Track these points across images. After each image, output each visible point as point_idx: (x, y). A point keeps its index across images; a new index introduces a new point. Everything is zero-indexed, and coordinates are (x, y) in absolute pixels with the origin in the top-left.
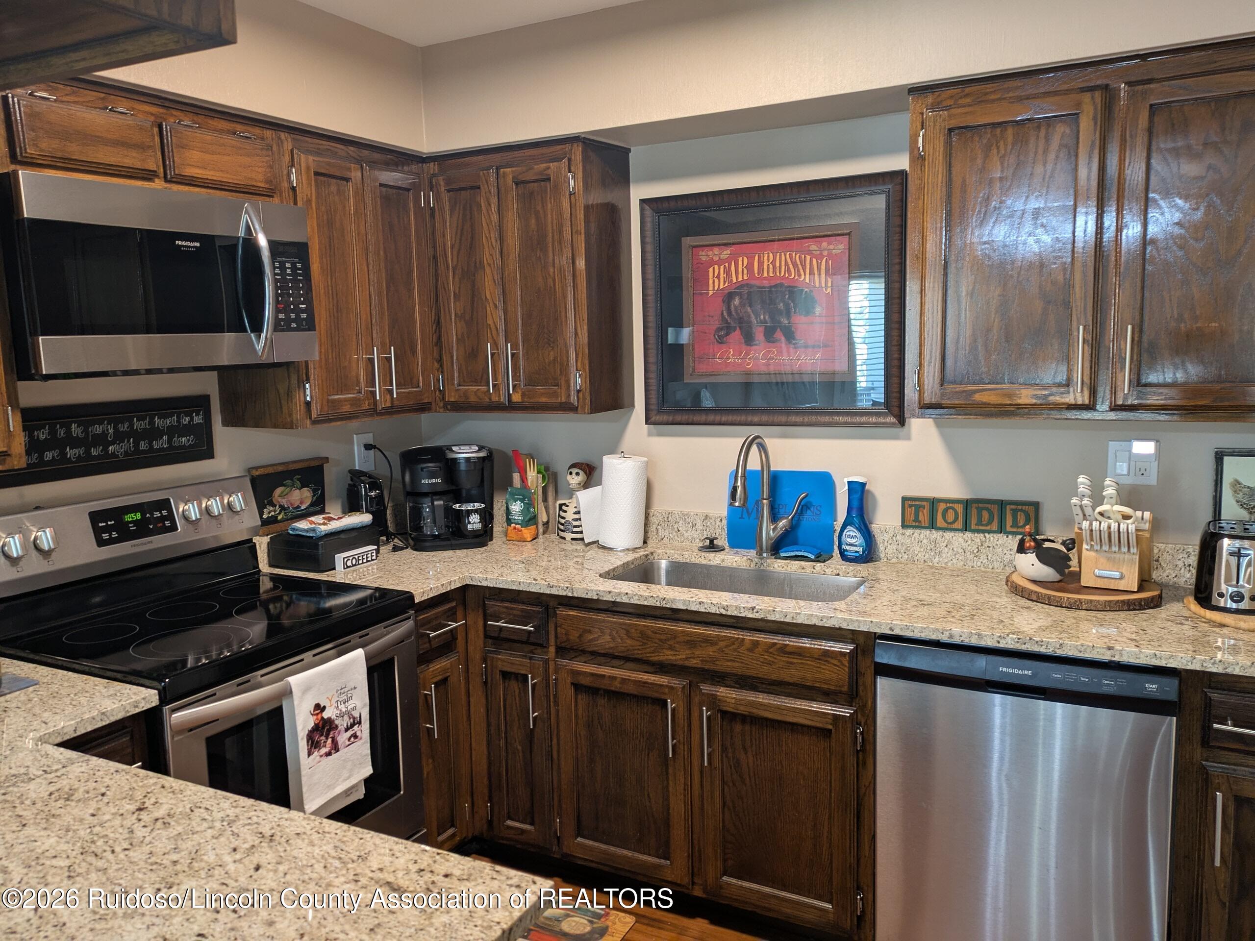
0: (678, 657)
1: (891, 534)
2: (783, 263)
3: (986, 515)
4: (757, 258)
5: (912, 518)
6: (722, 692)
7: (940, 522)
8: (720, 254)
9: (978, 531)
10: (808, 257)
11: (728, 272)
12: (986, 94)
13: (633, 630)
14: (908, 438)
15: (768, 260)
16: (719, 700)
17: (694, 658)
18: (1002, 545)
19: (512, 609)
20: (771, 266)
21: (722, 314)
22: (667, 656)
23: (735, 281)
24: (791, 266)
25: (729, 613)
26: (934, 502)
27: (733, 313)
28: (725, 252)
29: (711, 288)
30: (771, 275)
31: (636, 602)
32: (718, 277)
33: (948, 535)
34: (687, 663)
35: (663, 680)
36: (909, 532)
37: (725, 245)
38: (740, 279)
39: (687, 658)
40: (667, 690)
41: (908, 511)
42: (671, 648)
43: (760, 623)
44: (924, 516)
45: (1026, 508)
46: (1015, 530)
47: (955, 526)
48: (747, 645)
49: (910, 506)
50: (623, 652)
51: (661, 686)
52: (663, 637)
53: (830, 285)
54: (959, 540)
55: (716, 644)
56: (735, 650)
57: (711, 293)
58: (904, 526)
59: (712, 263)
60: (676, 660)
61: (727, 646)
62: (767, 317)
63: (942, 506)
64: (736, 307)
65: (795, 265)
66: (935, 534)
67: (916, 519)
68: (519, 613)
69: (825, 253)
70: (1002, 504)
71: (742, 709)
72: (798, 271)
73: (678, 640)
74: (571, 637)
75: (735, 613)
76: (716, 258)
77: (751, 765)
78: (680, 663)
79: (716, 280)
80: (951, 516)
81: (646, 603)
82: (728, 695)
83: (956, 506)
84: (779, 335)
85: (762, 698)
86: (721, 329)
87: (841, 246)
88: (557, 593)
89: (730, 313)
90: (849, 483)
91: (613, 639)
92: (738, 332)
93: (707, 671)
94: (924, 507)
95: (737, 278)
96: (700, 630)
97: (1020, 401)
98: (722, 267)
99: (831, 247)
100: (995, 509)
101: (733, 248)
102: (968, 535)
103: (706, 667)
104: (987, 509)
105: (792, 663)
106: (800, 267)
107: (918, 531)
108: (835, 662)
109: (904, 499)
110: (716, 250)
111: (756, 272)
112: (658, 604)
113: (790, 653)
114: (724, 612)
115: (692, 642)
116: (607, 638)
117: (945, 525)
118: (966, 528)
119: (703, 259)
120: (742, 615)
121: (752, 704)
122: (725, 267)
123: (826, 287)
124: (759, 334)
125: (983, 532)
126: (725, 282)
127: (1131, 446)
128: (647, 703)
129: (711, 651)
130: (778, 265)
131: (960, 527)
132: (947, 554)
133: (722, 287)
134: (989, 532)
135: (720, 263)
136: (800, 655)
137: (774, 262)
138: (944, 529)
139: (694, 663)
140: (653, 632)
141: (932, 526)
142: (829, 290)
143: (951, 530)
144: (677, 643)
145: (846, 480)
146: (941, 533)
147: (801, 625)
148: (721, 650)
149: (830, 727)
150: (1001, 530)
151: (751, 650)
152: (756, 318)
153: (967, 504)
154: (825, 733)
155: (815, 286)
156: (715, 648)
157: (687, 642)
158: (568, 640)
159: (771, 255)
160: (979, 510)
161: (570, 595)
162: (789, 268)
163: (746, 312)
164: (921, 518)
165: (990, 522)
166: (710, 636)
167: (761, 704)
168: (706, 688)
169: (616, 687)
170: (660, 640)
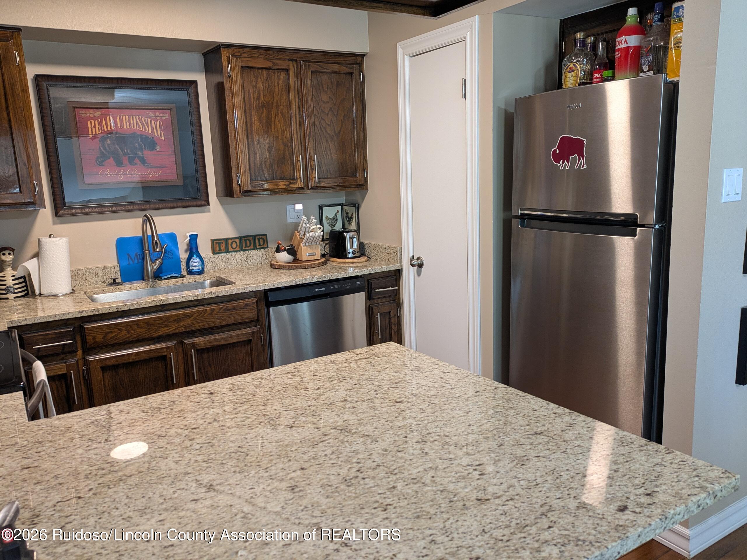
0: (171, 330)
1: (209, 258)
2: (135, 122)
3: (248, 242)
4: (118, 117)
5: (218, 249)
6: (196, 340)
7: (230, 249)
8: (94, 113)
9: (246, 250)
10: (149, 120)
11: (101, 124)
12: (253, 54)
13: (141, 323)
14: (209, 211)
15: (126, 119)
16: (197, 345)
17: (180, 327)
18: (256, 255)
19: (47, 335)
20: (128, 123)
21: (100, 148)
22: (165, 331)
23: (106, 130)
24: (140, 124)
25: (199, 298)
26: (226, 240)
27: (107, 148)
28: (97, 113)
29: (90, 133)
30: (128, 127)
31: (144, 306)
32: (95, 127)
33: (234, 254)
34: (176, 332)
35: (162, 345)
36: (217, 256)
37: (97, 108)
38: (109, 129)
39: (176, 329)
40: (165, 350)
41: (215, 246)
42: (166, 326)
43: (216, 299)
44: (223, 247)
45: (263, 237)
46: (260, 247)
47: (236, 249)
48: (209, 312)
49: (217, 243)
50: (136, 337)
51: (162, 348)
52: (160, 322)
53: (163, 135)
54: (239, 256)
55: (192, 317)
56: (202, 316)
57: (91, 136)
58: (214, 253)
59: (90, 119)
60: (169, 332)
61: (198, 316)
62: (129, 151)
63: (230, 241)
64: (109, 145)
65: (142, 123)
66: (228, 255)
67: (220, 250)
68: (54, 336)
69: (158, 118)
70: (254, 237)
71: (209, 345)
72: (144, 126)
73: (170, 321)
74: (97, 340)
75: (202, 297)
76: (92, 116)
77: (214, 372)
78: (172, 332)
79: (94, 129)
80: (234, 245)
81: (150, 305)
82: (200, 341)
83: (236, 240)
84: (137, 161)
85: (217, 336)
86: (101, 157)
87: (167, 115)
88: (87, 315)
89: (105, 149)
90: (190, 236)
91: (128, 332)
92: (111, 159)
93: (189, 331)
94: (222, 243)
95: (107, 128)
96: (182, 312)
97: (280, 187)
98: (96, 122)
99: (161, 115)
100: (251, 238)
101: (103, 110)
102: (242, 252)
103: (187, 330)
104: (248, 239)
105: (231, 314)
106: (145, 124)
107: (221, 255)
108: (251, 308)
109: (213, 241)
110: (91, 111)
111: (119, 125)
112: (158, 304)
113: (230, 310)
114: (196, 298)
115: (178, 319)
116: (124, 332)
117: (232, 250)
118: (241, 250)
119: (83, 115)
120: (206, 297)
121: (212, 341)
122: (98, 121)
123: (161, 136)
124: (125, 160)
125: (248, 250)
126: (99, 130)
127: (295, 207)
128: (152, 362)
129: (189, 321)
130: (132, 122)
131: (239, 249)
132: (234, 263)
133: (98, 133)
134: (250, 250)
135: (95, 118)
136: (234, 309)
137: (129, 121)
138: (232, 252)
139: (180, 330)
140: (154, 321)
141: (227, 251)
142: (163, 138)
143: (234, 251)
144: (170, 322)
145: (188, 235)
146: (231, 254)
147: (235, 294)
148: (195, 319)
149: (251, 338)
150: (255, 248)
151: (210, 314)
152: (122, 151)
153: (241, 238)
154: (249, 342)
155: (155, 135)
156: (191, 319)
157: (175, 320)
158: (95, 342)
159: (127, 117)
160: (245, 240)
161: (97, 313)
162: (139, 125)
163: (115, 148)
164: (222, 248)
165: (250, 245)
166: (187, 313)
167: (218, 339)
168: (187, 341)
169: (133, 359)
170: (159, 324)
